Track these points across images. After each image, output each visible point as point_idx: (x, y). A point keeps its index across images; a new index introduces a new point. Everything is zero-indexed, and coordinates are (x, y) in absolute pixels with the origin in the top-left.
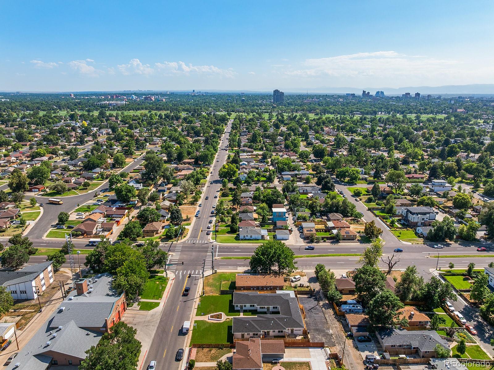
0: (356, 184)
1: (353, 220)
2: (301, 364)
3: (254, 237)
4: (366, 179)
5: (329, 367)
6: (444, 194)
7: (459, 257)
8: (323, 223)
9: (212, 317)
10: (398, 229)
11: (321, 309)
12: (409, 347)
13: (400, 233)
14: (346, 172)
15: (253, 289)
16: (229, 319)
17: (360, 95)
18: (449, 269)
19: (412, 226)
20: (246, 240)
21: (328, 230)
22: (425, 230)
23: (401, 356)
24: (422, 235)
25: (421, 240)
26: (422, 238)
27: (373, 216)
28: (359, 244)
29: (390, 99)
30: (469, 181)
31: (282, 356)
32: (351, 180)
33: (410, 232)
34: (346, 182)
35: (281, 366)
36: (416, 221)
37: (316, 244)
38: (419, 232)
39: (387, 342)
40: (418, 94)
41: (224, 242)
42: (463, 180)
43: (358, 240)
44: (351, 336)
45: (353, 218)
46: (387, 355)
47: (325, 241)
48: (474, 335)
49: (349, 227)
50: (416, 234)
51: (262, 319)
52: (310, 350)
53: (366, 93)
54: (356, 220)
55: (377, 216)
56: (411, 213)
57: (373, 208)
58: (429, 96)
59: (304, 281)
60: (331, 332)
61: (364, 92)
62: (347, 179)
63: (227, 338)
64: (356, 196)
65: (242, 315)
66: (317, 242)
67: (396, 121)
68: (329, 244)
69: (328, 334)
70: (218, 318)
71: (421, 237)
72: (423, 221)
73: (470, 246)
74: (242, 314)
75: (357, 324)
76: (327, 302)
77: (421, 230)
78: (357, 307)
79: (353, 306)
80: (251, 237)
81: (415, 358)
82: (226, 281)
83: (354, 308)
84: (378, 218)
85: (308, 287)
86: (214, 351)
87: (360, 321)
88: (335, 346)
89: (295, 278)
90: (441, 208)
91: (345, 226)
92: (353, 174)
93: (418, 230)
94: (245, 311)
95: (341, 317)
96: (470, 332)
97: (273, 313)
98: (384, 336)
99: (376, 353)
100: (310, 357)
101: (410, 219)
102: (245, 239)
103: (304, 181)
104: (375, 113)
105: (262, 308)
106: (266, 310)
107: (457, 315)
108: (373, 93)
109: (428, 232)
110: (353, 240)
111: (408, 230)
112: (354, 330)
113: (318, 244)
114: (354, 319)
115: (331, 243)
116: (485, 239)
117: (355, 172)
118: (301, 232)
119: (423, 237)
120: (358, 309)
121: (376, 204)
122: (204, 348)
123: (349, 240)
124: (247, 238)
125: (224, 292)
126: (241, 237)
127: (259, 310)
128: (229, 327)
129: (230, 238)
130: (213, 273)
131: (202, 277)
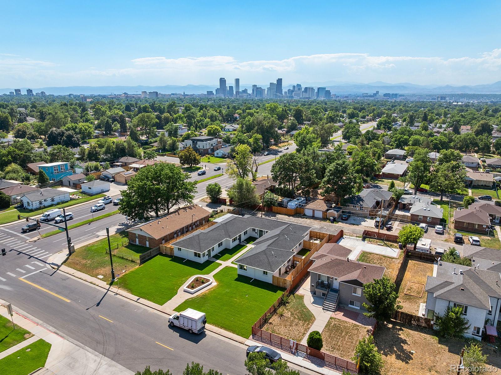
2: (364, 256)
3: (57, 199)
5: (379, 244)
9: (191, 287)
13: (209, 159)
16: (216, 275)
19: (206, 153)
20: (45, 207)
22: (226, 151)
24: (225, 155)
50: (217, 157)
51: (272, 240)
55: (162, 155)
56: (199, 140)
58: (42, 93)
70: (203, 283)
72: (212, 147)
75: (326, 208)
77: (221, 151)
78: (301, 199)
79: (298, 200)
80: (53, 201)
83: (300, 201)
84: (165, 156)
85: (222, 211)
87: (325, 205)
93: (216, 154)
95: (297, 215)
101: (201, 147)
105: (235, 240)
106: (238, 242)
109: (229, 151)
111: (207, 157)
114: (320, 205)
120: (303, 200)
121: (143, 149)
124: (46, 204)
125: (145, 258)
126: (36, 205)
127: (232, 245)
128: (236, 280)
129: (10, 215)
130: (70, 254)
131: (56, 267)
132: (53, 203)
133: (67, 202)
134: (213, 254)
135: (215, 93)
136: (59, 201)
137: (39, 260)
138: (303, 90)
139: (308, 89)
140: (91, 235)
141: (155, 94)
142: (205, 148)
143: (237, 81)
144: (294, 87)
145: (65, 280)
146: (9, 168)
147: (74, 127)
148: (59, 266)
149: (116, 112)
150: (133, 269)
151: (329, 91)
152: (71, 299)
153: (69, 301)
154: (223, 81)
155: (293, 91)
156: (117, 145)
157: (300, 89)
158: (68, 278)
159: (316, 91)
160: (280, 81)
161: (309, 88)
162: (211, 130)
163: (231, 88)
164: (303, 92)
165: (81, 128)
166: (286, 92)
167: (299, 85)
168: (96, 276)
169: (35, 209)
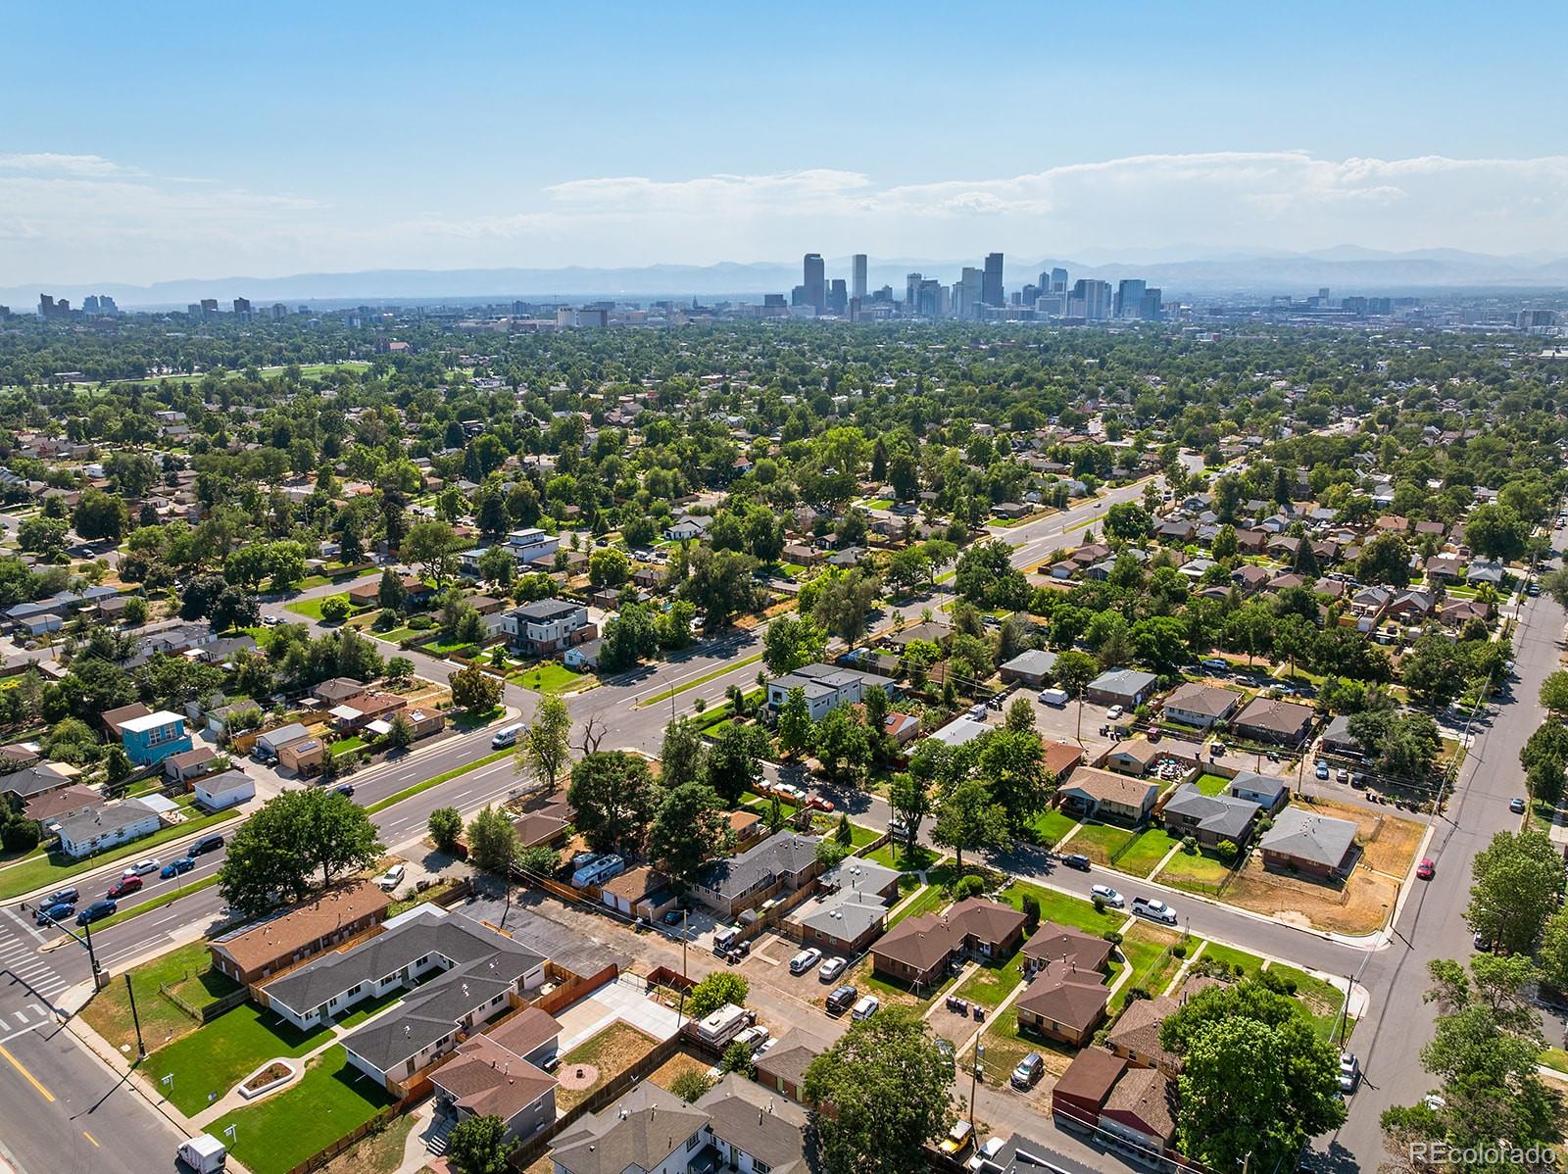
0: (300, 592)
1: (389, 684)
2: (608, 1033)
3: (130, 830)
4: (319, 571)
5: (668, 1002)
6: (558, 561)
7: (689, 686)
8: (317, 719)
9: (253, 1085)
10: (521, 672)
11: (523, 911)
12: (771, 879)
13: (538, 678)
14: (259, 561)
15: (302, 957)
16: (312, 1060)
17: (32, 312)
18: (697, 714)
19: (549, 652)
20: (103, 851)
21: (348, 730)
22: (589, 652)
23: (767, 904)
24: (586, 665)
25: (591, 679)
26: (590, 674)
27: (430, 659)
28: (462, 735)
29: (155, 321)
30: (574, 523)
31: (553, 1046)
32: (277, 581)
33: (550, 669)
34: (267, 592)
35: (569, 1064)
36: (552, 637)
37: (347, 778)
38: (576, 661)
39: (731, 890)
40: (242, 304)
41: (21, 890)
42: (561, 523)
43: (452, 728)
44: (646, 927)
45: (386, 679)
46: (749, 914)
47: (367, 762)
48: (830, 811)
49: (405, 704)
50: (568, 667)
51: (428, 997)
52: (596, 997)
53: (56, 303)
54: (396, 681)
55: (441, 657)
56: (532, 620)
57: (416, 640)
58: (278, 307)
59: (416, 874)
60: (597, 941)
61: (46, 300)
62: (266, 583)
63: (364, 1101)
64: (332, 621)
65: (341, 1032)
66: (349, 772)
67: (250, 391)
68: (384, 764)
69: (597, 949)
70: (277, 1077)
71: (587, 672)
72: (567, 635)
73: (690, 659)
74: (336, 1028)
75: (642, 892)
76: (522, 890)
77: (579, 654)
78: (610, 861)
79: (601, 864)
80: (121, 834)
81: (787, 896)
82: (177, 983)
83: (605, 866)
84: (447, 660)
85: (441, 882)
86: (364, 1150)
87: (643, 884)
88: (633, 960)
89: (389, 876)
90: (571, 597)
91: (392, 704)
92: (287, 560)
93: (571, 658)
94: (340, 1018)
95: (589, 900)
96: (823, 809)
97: (423, 978)
98: (718, 884)
99: (719, 927)
100: (608, 1010)
101: (536, 637)
102: (98, 852)
103: (121, 621)
104: (140, 371)
105: (389, 980)
106: (398, 982)
107: (785, 790)
108: (76, 304)
109: (598, 653)
110: (439, 731)
111: (544, 666)
112: (648, 906)
113: (355, 775)
114: (630, 886)
115: (389, 758)
116: (703, 635)
117: (290, 555)
118: (274, 764)
119: (591, 671)
120: (616, 864)
121: (410, 627)
122: (327, 1162)
123: (429, 735)
124: (105, 843)
125: (214, 1011)
126: (82, 847)
127: (379, 991)
128: (338, 1076)
129: (31, 871)
130: (98, 989)
131: (63, 1020)
132: (122, 839)
133: (150, 834)
134: (332, 1011)
135: (790, 302)
136: (136, 834)
137: (43, 1000)
138: (1071, 286)
139: (1087, 288)
140: (159, 938)
141: (599, 314)
142: (544, 640)
143: (861, 261)
144: (1044, 277)
145: (65, 1051)
146: (61, 728)
147: (258, 556)
148: (69, 1018)
149: (402, 467)
150: (184, 1035)
151: (1159, 290)
152: (56, 1095)
153: (52, 1099)
154: (813, 264)
155: (1038, 293)
156: (314, 651)
157: (1059, 287)
158: (73, 1047)
159: (1115, 289)
160: (995, 261)
161: (1092, 283)
162: (600, 563)
163: (840, 285)
164: (1071, 295)
165: (276, 558)
166: (1018, 294)
167: (1061, 273)
168: (117, 1046)
169: (81, 857)
